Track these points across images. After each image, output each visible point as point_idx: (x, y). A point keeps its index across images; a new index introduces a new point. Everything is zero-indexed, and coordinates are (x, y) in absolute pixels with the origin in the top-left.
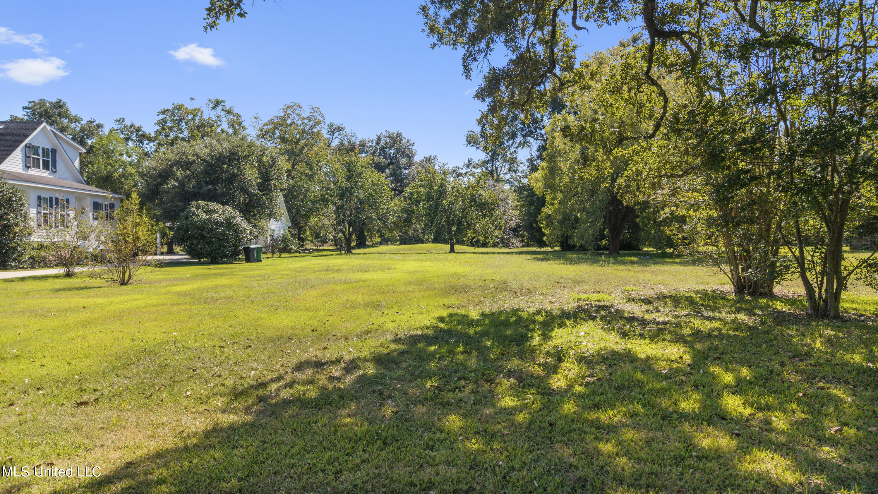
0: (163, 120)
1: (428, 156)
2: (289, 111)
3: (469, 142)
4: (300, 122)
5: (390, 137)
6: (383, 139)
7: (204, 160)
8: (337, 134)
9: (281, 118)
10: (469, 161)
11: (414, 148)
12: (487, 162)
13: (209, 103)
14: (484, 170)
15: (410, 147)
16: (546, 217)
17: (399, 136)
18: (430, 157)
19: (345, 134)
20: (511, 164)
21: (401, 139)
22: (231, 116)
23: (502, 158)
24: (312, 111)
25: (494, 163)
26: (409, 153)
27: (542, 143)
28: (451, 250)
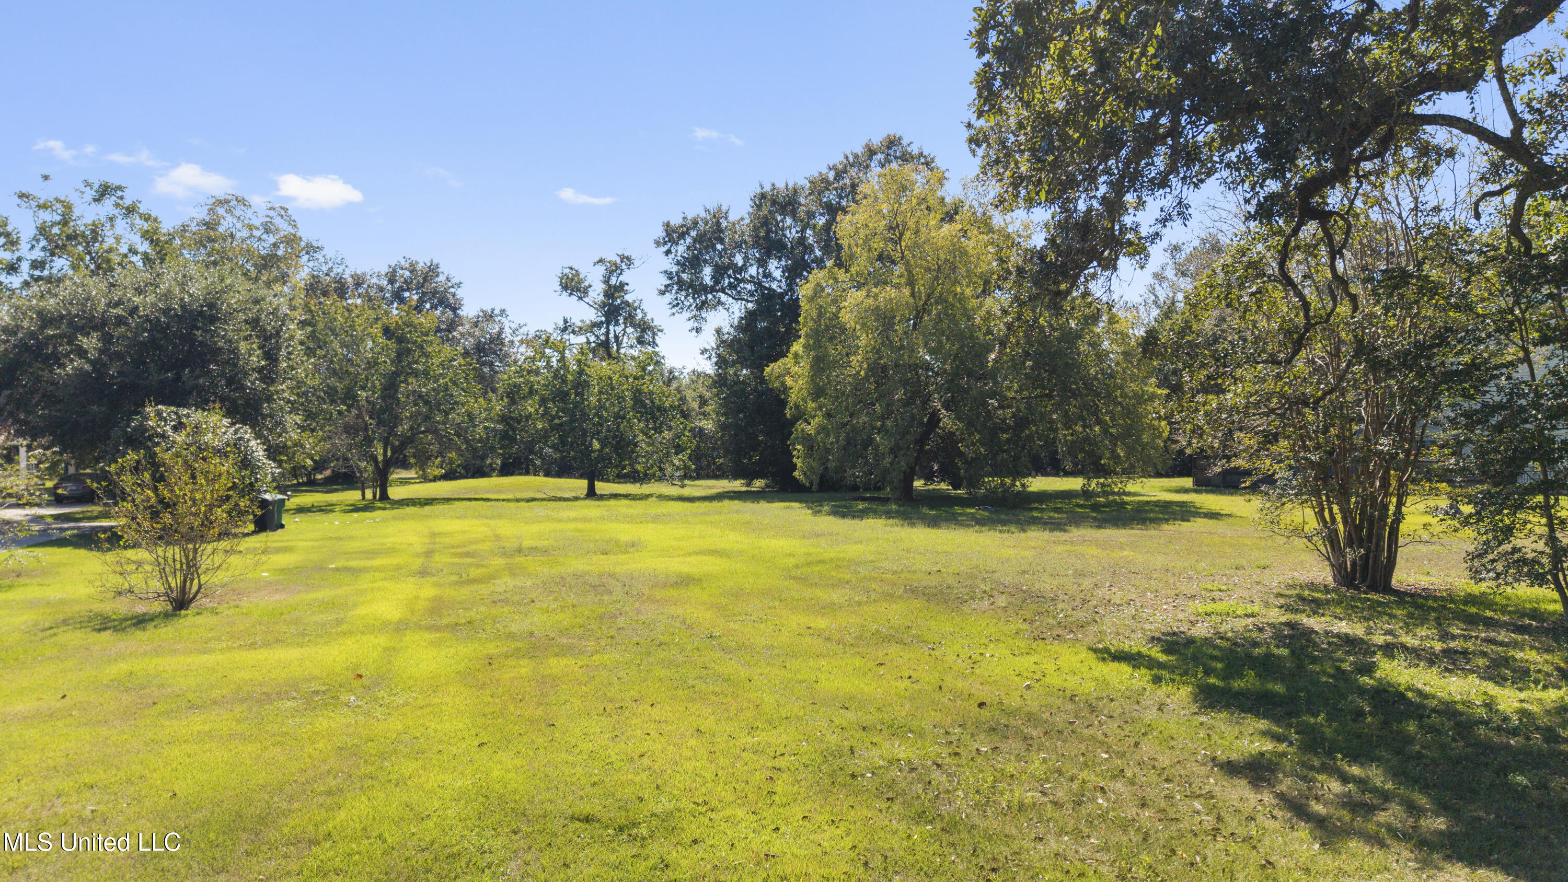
1: (488, 307)
2: (221, 211)
3: (565, 288)
4: (245, 233)
5: (412, 268)
6: (400, 272)
8: (306, 258)
9: (202, 222)
10: (566, 321)
11: (460, 293)
12: (598, 325)
13: (83, 189)
14: (592, 339)
15: (452, 290)
16: (803, 438)
17: (433, 270)
18: (493, 310)
19: (322, 260)
20: (643, 331)
21: (437, 276)
22: (138, 222)
23: (625, 319)
24: (272, 213)
25: (611, 328)
26: (452, 301)
27: (750, 305)
28: (591, 493)
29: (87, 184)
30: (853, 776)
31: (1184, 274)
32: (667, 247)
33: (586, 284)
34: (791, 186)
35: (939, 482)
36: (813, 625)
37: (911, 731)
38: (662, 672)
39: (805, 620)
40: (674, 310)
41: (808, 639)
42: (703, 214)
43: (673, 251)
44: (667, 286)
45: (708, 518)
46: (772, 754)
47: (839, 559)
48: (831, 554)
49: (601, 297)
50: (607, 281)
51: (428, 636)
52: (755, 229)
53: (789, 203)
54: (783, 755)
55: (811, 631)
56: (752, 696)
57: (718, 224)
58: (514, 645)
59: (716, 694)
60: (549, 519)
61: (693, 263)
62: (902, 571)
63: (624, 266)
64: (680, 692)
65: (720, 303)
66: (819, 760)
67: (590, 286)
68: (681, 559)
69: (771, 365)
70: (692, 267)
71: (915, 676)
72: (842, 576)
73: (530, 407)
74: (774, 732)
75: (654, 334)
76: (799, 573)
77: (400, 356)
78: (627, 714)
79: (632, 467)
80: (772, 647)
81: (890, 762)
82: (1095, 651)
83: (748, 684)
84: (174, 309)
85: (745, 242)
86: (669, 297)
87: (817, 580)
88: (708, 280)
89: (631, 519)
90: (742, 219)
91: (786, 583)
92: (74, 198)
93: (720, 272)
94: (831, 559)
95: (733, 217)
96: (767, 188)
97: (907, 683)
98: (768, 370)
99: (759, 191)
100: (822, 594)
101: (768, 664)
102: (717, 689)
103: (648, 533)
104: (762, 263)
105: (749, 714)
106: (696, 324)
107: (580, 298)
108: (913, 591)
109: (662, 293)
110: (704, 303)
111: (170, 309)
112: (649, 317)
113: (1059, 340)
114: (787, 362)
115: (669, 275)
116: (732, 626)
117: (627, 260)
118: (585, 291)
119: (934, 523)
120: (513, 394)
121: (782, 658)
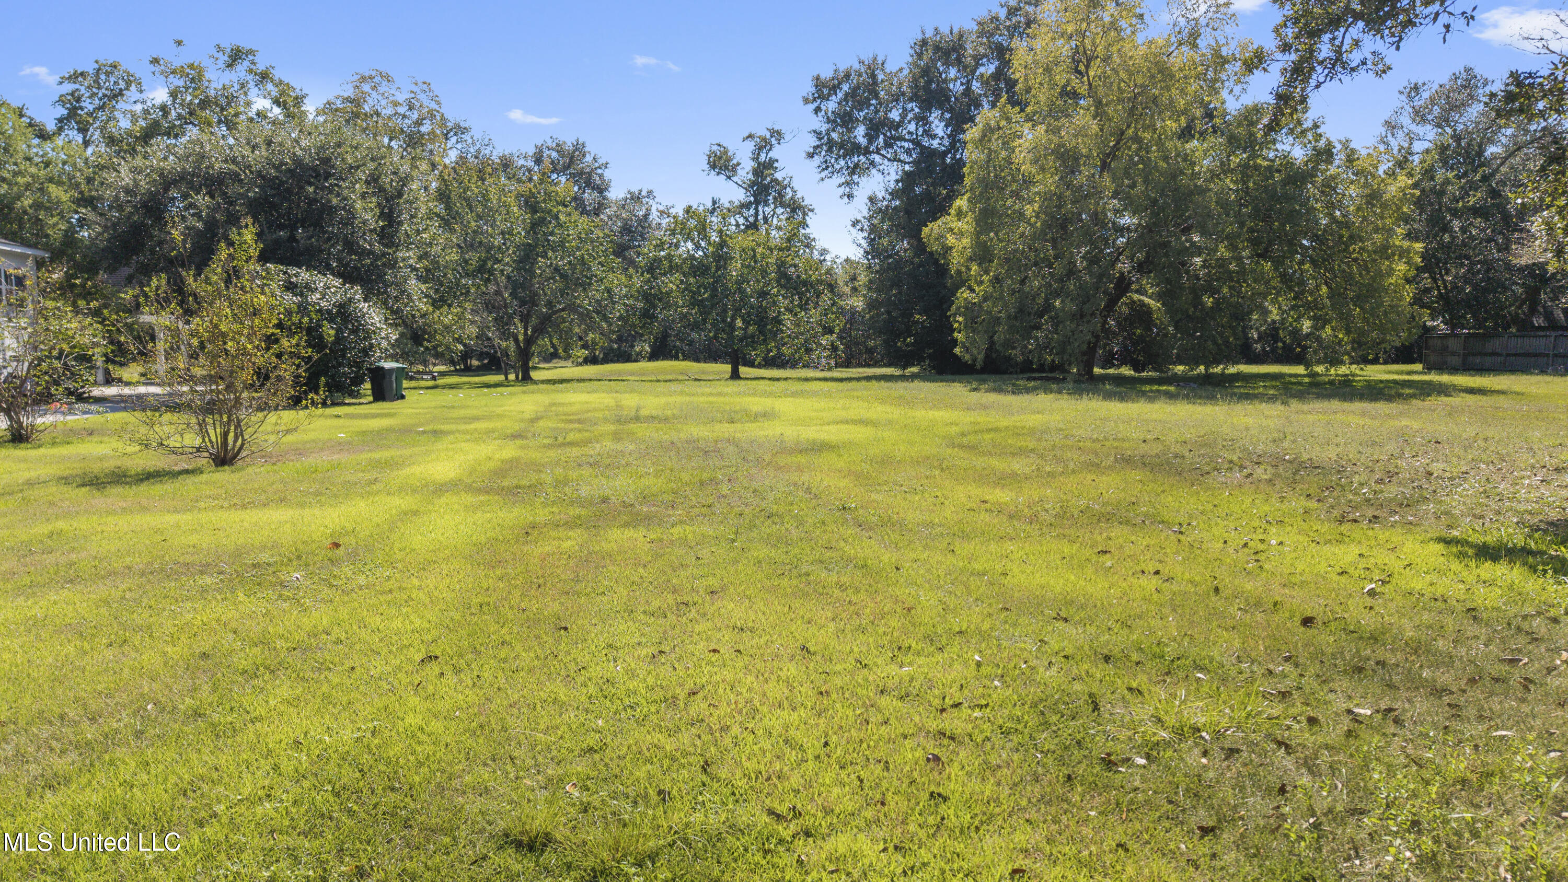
0: (72, 94)
1: (635, 189)
2: (366, 87)
3: (713, 166)
4: (389, 111)
5: (559, 149)
6: (546, 153)
7: (259, 174)
8: (454, 139)
9: (348, 100)
10: (714, 202)
11: (608, 174)
12: (746, 206)
13: (217, 55)
14: (741, 221)
15: (599, 171)
16: (966, 308)
17: (579, 149)
18: (640, 192)
19: (470, 141)
20: (794, 210)
21: (584, 155)
22: (270, 86)
23: (775, 198)
24: (415, 89)
25: (760, 208)
26: (598, 182)
27: (907, 168)
28: (735, 375)
29: (219, 48)
30: (1109, 763)
31: (1424, 120)
32: (816, 104)
33: (735, 162)
34: (956, 30)
35: (1119, 367)
36: (987, 498)
37: (1201, 669)
38: (761, 552)
39: (977, 492)
40: (823, 174)
41: (985, 517)
42: (856, 66)
43: (823, 108)
44: (815, 148)
45: (855, 394)
46: (937, 702)
47: (1015, 427)
48: (1004, 423)
49: (751, 176)
50: (756, 158)
51: (469, 499)
52: (915, 80)
53: (954, 49)
54: (957, 705)
55: (988, 506)
56: (901, 592)
57: (873, 76)
58: (574, 511)
59: (842, 588)
60: (682, 393)
61: (845, 120)
62: (1106, 439)
63: (773, 141)
64: (785, 582)
65: (872, 163)
66: (1033, 720)
67: (738, 164)
68: (818, 428)
69: (930, 225)
70: (844, 124)
71: (1165, 571)
72: (1023, 444)
73: (671, 283)
74: (939, 657)
75: (805, 214)
76: (965, 440)
77: (534, 226)
78: (693, 614)
79: (779, 349)
80: (931, 524)
81: (1180, 733)
82: (1447, 542)
83: (893, 574)
84: (287, 164)
85: (903, 94)
86: (817, 160)
87: (990, 448)
88: (863, 141)
89: (770, 394)
90: (901, 70)
91: (949, 451)
92: (206, 62)
93: (874, 129)
94: (1007, 428)
95: (891, 67)
96: (929, 34)
97: (1155, 582)
98: (926, 230)
99: (920, 37)
100: (998, 464)
101: (926, 547)
102: (844, 579)
103: (785, 405)
104: (922, 119)
105: (894, 623)
106: (847, 190)
107: (729, 178)
108: (1126, 461)
109: (811, 156)
110: (857, 165)
111: (282, 163)
112: (799, 195)
113: (1285, 183)
114: (950, 220)
115: (818, 134)
116: (873, 496)
117: (777, 134)
118: (734, 169)
119: (1122, 398)
120: (652, 268)
121: (948, 540)
